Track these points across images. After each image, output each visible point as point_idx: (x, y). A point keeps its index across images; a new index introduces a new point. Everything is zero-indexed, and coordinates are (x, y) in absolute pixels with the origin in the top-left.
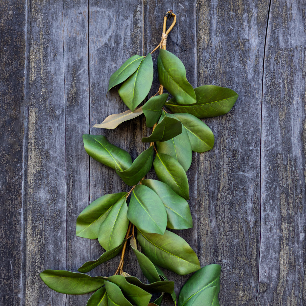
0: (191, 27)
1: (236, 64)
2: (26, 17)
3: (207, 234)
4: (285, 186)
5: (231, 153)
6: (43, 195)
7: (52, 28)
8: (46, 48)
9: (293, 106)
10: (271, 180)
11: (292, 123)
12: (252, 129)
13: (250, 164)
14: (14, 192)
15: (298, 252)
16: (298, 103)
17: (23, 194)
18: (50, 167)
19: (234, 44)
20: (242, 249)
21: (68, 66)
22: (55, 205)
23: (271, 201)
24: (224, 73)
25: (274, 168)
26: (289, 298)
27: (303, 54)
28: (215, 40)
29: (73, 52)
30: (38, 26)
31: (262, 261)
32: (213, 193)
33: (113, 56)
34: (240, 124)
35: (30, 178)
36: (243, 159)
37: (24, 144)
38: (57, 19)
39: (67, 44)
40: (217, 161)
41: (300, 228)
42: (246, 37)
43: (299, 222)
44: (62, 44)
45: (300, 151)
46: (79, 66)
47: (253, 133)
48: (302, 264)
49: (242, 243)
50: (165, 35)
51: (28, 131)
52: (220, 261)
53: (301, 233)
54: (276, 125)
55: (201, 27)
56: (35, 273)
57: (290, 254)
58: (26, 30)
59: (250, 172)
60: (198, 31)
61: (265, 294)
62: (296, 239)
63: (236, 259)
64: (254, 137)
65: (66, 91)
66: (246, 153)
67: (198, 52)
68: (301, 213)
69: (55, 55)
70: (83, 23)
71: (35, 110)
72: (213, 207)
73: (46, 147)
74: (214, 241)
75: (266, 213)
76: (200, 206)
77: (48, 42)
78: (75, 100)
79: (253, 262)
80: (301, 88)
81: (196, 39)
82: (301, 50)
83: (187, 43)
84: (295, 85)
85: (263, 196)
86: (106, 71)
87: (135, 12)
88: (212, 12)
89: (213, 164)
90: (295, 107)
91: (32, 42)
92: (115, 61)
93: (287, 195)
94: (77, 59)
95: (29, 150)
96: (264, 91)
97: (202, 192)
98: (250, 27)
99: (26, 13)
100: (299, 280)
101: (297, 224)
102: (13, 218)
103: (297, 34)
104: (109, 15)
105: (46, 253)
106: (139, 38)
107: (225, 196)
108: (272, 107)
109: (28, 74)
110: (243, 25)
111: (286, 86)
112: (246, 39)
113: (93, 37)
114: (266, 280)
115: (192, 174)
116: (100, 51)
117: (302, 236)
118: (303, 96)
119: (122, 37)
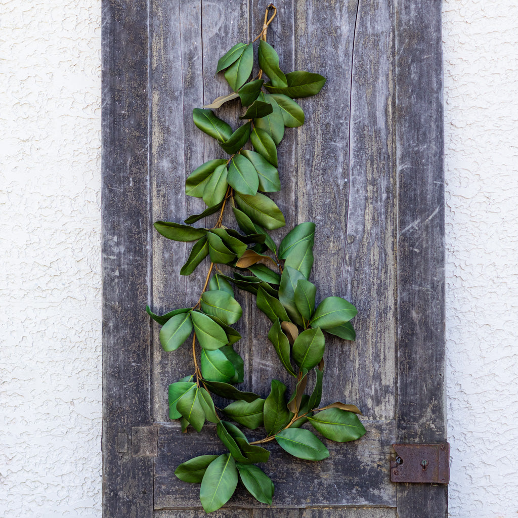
0: (289, 18)
1: (329, 48)
2: (148, 13)
3: (303, 196)
4: (370, 154)
5: (324, 126)
6: (165, 164)
7: (171, 21)
8: (165, 39)
9: (379, 84)
10: (358, 148)
11: (377, 100)
12: (342, 105)
13: (341, 135)
14: (142, 162)
15: (381, 210)
16: (382, 82)
17: (149, 164)
18: (171, 141)
19: (327, 31)
20: (333, 207)
21: (185, 54)
22: (176, 172)
23: (358, 167)
24: (318, 57)
25: (361, 138)
26: (372, 248)
27: (388, 38)
28: (311, 28)
29: (189, 42)
30: (159, 20)
31: (350, 218)
32: (309, 160)
33: (223, 44)
34: (333, 101)
35: (155, 150)
36: (334, 131)
37: (149, 122)
38: (174, 13)
39: (184, 35)
40: (312, 133)
41: (383, 189)
42: (338, 24)
43: (382, 184)
44: (179, 35)
45: (384, 123)
46: (194, 54)
47: (343, 109)
48: (384, 219)
49: (333, 203)
50: (265, 26)
51: (152, 110)
52: (314, 218)
53: (383, 193)
54: (363, 102)
55: (298, 17)
57: (374, 212)
58: (148, 24)
59: (340, 142)
60: (296, 21)
61: (352, 245)
62: (379, 198)
63: (328, 215)
64: (344, 112)
65: (183, 75)
66: (337, 126)
67: (295, 39)
68: (384, 177)
69: (174, 44)
70: (197, 16)
71: (157, 92)
72: (308, 172)
73: (167, 124)
74: (309, 201)
75: (353, 177)
76: (297, 172)
77: (167, 34)
78: (191, 83)
79: (343, 218)
80: (386, 69)
81: (293, 28)
82: (386, 35)
83: (286, 31)
84: (381, 66)
85: (352, 163)
87: (242, 5)
88: (308, 3)
89: (308, 136)
90: (381, 85)
91: (154, 34)
93: (372, 161)
94: (192, 47)
95: (153, 126)
96: (354, 72)
97: (299, 159)
98: (341, 16)
99: (148, 9)
100: (381, 233)
101: (381, 185)
102: (141, 183)
103: (383, 21)
104: (219, 9)
105: (168, 212)
106: (245, 28)
107: (319, 163)
108: (360, 86)
109: (151, 62)
110: (335, 14)
111: (372, 67)
112: (338, 26)
113: (206, 28)
114: (354, 233)
115: (290, 145)
116: (212, 40)
117: (384, 196)
118: (387, 76)
119: (231, 28)
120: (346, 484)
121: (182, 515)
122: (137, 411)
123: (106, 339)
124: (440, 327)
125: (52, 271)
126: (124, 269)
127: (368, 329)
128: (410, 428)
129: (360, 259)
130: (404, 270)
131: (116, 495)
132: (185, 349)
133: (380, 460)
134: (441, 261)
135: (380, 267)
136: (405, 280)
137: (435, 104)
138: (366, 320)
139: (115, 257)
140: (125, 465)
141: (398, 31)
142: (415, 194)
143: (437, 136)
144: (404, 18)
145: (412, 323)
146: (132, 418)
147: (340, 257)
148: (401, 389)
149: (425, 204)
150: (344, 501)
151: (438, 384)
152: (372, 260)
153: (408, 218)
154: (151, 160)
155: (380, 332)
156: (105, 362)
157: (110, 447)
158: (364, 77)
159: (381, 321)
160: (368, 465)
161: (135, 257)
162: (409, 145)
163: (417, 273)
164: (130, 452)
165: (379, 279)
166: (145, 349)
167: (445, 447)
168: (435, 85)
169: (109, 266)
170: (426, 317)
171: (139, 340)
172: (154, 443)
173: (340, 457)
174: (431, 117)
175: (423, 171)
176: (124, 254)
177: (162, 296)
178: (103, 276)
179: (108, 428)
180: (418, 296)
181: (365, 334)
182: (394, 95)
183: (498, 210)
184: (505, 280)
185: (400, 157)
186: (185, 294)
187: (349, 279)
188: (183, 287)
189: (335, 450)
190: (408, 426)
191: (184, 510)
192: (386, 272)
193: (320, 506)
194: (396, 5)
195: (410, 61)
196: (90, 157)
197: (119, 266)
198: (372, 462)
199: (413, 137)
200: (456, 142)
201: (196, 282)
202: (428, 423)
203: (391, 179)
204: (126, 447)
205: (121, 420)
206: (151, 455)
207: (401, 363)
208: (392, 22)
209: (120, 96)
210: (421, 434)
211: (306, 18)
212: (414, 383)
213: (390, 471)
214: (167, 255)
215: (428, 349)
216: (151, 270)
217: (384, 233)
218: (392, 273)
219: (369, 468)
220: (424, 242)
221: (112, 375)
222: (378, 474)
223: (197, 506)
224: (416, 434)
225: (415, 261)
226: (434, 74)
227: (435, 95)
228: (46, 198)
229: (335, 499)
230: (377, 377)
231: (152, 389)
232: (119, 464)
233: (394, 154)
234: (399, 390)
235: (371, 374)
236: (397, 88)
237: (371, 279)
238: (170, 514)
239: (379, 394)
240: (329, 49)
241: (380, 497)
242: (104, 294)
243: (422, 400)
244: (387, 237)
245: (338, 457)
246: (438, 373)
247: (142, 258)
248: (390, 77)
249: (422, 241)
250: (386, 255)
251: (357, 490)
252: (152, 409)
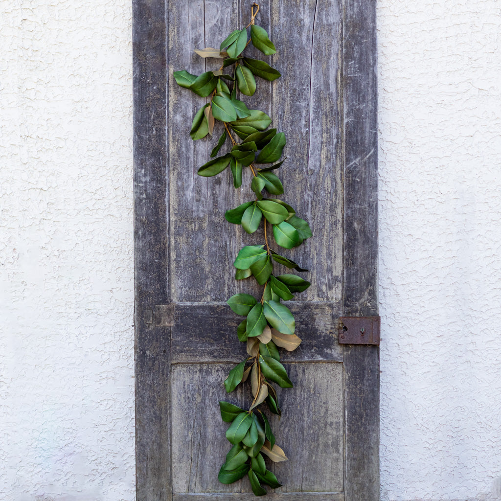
0: (267, 13)
2: (166, 9)
4: (325, 111)
5: (292, 91)
6: (178, 118)
7: (182, 15)
8: (178, 28)
9: (331, 61)
10: (316, 107)
11: (330, 72)
12: (305, 76)
13: (304, 97)
14: (162, 116)
15: (332, 151)
16: (334, 59)
17: (167, 118)
18: (182, 101)
19: (294, 22)
20: (298, 149)
21: (192, 39)
22: (186, 124)
23: (316, 120)
24: (288, 41)
25: (318, 100)
26: (326, 178)
27: (338, 28)
28: (283, 20)
29: (195, 30)
30: (173, 14)
31: (310, 156)
32: (281, 115)
33: (219, 32)
34: (298, 73)
35: (171, 108)
36: (299, 94)
37: (166, 88)
38: (184, 9)
39: (191, 25)
40: (283, 96)
41: (334, 136)
42: (302, 18)
43: (333, 132)
44: (188, 25)
45: (335, 89)
46: (199, 39)
47: (306, 78)
48: (335, 158)
49: (298, 146)
50: (253, 17)
51: (169, 79)
53: (334, 139)
54: (320, 73)
55: (274, 12)
56: (175, 164)
57: (327, 153)
58: (166, 17)
59: (303, 102)
60: (271, 15)
61: (312, 176)
62: (331, 143)
63: (294, 155)
64: (306, 81)
65: (191, 54)
66: (301, 91)
67: (271, 28)
68: (335, 127)
69: (184, 32)
70: (201, 12)
71: (173, 66)
72: (280, 124)
75: (313, 127)
77: (179, 24)
78: (197, 60)
79: (305, 157)
80: (336, 49)
81: (270, 20)
82: (336, 25)
84: (333, 48)
85: (312, 117)
86: (215, 41)
87: (233, 3)
88: (280, 2)
89: (281, 98)
91: (170, 25)
92: (221, 35)
93: (326, 116)
94: (197, 34)
95: (170, 91)
96: (313, 52)
97: (274, 115)
98: (304, 11)
99: (166, 7)
100: (333, 167)
102: (161, 132)
103: (334, 15)
104: (217, 6)
105: (181, 152)
106: (236, 20)
107: (288, 117)
108: (318, 62)
109: (168, 45)
110: (300, 10)
111: (327, 48)
112: (302, 19)
113: (207, 20)
114: (313, 168)
115: (267, 104)
116: (212, 29)
117: (335, 141)
118: (337, 55)
119: (225, 20)
120: (307, 345)
121: (191, 367)
122: (159, 294)
123: (137, 243)
124: (374, 234)
125: (97, 196)
126: (149, 193)
127: (323, 236)
128: (353, 306)
129: (318, 186)
130: (348, 194)
131: (144, 353)
132: (193, 250)
133: (332, 328)
134: (375, 187)
135: (332, 192)
136: (349, 201)
137: (371, 75)
138: (322, 229)
139: (143, 185)
140: (151, 332)
141: (345, 22)
142: (357, 139)
143: (373, 98)
144: (349, 13)
145: (355, 231)
146: (155, 299)
147: (303, 184)
148: (347, 278)
149: (364, 146)
150: (306, 357)
151: (373, 275)
152: (326, 187)
153: (352, 157)
154: (168, 115)
155: (332, 238)
156: (136, 259)
157: (140, 320)
158: (320, 55)
159: (333, 230)
160: (323, 332)
161: (157, 184)
162: (353, 104)
163: (358, 195)
164: (154, 323)
165: (331, 200)
166: (164, 250)
167: (378, 319)
168: (371, 61)
169: (138, 191)
170: (365, 227)
171: (161, 244)
172: (171, 316)
173: (303, 326)
174: (368, 84)
175: (363, 123)
176: (149, 182)
177: (177, 212)
178: (134, 198)
179: (138, 306)
180: (359, 212)
181: (321, 240)
182: (342, 68)
183: (418, 152)
184: (423, 203)
185: (346, 113)
186: (193, 211)
187: (310, 200)
188: (191, 206)
189: (300, 321)
190: (351, 304)
191: (193, 364)
192: (336, 195)
193: (289, 362)
194: (343, 3)
195: (353, 44)
196: (124, 114)
197: (146, 191)
198: (326, 330)
199: (356, 98)
200: (387, 103)
201: (201, 202)
202: (365, 302)
203: (340, 129)
204: (151, 320)
205: (147, 300)
206: (169, 325)
207: (347, 260)
208: (341, 15)
209: (146, 69)
210: (361, 310)
211: (279, 12)
212: (356, 274)
213: (339, 336)
214: (180, 183)
215: (366, 250)
216: (169, 194)
217: (335, 168)
218: (341, 196)
219: (324, 334)
220: (363, 174)
221: (141, 269)
222: (330, 338)
223: (202, 361)
224: (357, 310)
225: (357, 187)
226: (370, 53)
227: (371, 69)
228: (92, 143)
229: (299, 356)
230: (330, 270)
231: (170, 279)
232: (146, 331)
233: (342, 110)
234: (345, 279)
235: (326, 268)
236: (344, 63)
237: (326, 200)
238: (182, 367)
239: (331, 282)
240: (296, 35)
241: (331, 355)
242: (135, 211)
243: (361, 286)
244: (337, 170)
245: (301, 327)
246: (373, 267)
247: (162, 185)
248: (340, 55)
249: (362, 173)
250: (336, 183)
251: (315, 350)
252: (170, 293)
